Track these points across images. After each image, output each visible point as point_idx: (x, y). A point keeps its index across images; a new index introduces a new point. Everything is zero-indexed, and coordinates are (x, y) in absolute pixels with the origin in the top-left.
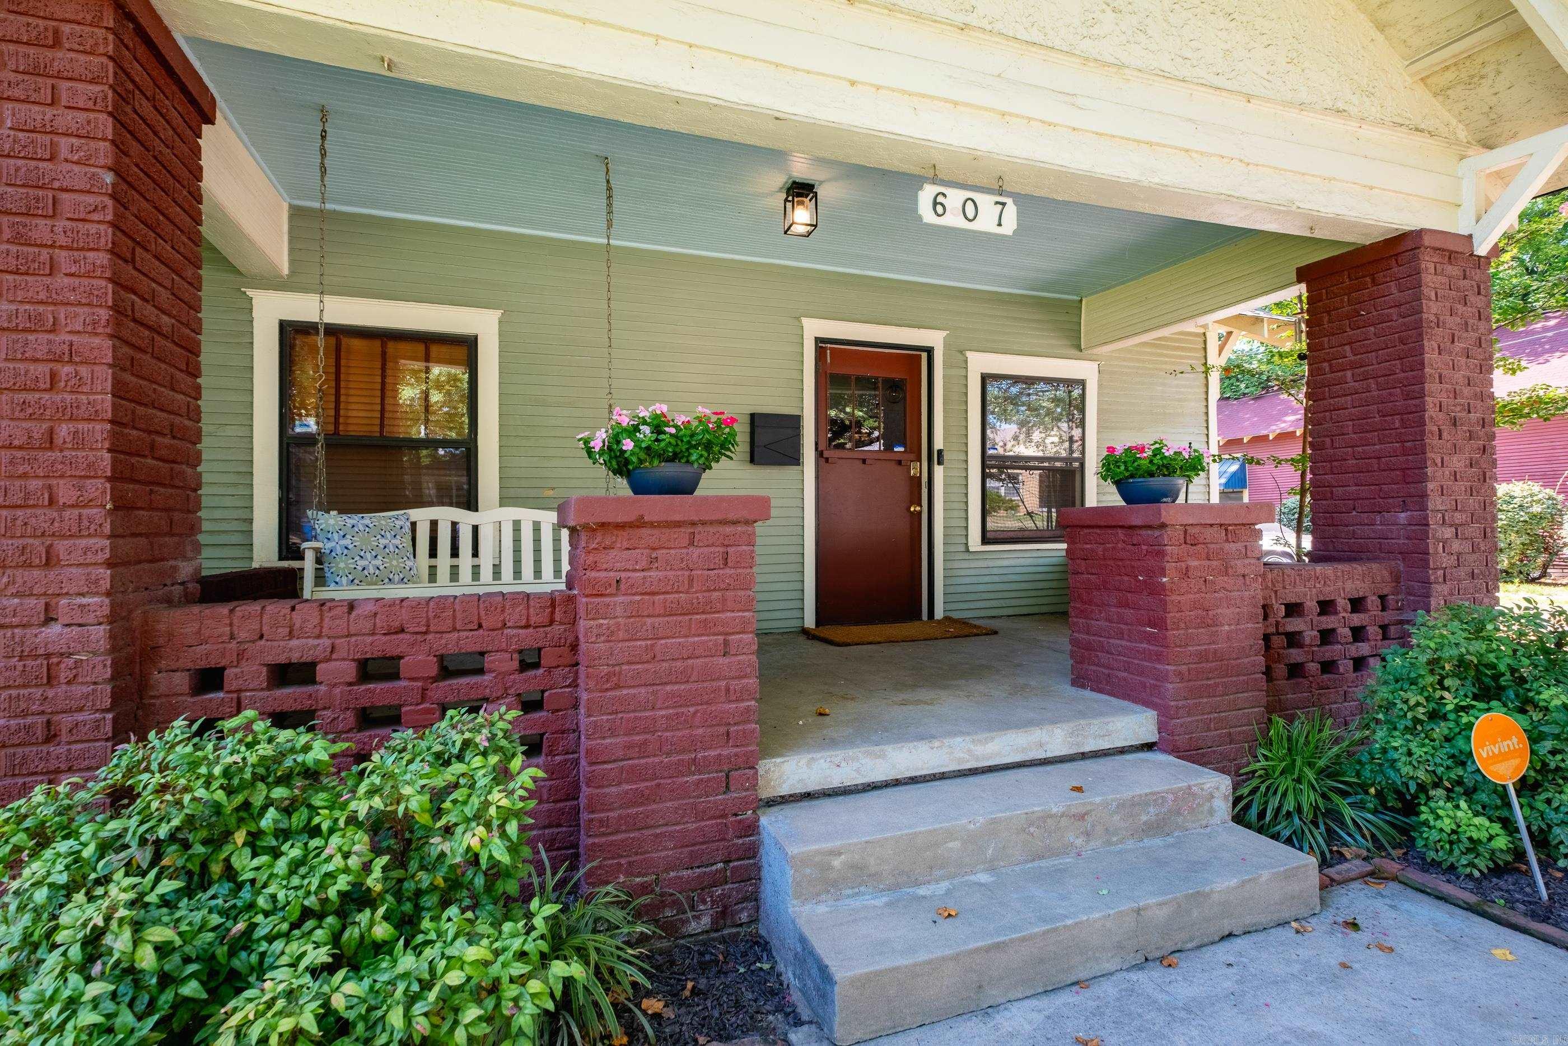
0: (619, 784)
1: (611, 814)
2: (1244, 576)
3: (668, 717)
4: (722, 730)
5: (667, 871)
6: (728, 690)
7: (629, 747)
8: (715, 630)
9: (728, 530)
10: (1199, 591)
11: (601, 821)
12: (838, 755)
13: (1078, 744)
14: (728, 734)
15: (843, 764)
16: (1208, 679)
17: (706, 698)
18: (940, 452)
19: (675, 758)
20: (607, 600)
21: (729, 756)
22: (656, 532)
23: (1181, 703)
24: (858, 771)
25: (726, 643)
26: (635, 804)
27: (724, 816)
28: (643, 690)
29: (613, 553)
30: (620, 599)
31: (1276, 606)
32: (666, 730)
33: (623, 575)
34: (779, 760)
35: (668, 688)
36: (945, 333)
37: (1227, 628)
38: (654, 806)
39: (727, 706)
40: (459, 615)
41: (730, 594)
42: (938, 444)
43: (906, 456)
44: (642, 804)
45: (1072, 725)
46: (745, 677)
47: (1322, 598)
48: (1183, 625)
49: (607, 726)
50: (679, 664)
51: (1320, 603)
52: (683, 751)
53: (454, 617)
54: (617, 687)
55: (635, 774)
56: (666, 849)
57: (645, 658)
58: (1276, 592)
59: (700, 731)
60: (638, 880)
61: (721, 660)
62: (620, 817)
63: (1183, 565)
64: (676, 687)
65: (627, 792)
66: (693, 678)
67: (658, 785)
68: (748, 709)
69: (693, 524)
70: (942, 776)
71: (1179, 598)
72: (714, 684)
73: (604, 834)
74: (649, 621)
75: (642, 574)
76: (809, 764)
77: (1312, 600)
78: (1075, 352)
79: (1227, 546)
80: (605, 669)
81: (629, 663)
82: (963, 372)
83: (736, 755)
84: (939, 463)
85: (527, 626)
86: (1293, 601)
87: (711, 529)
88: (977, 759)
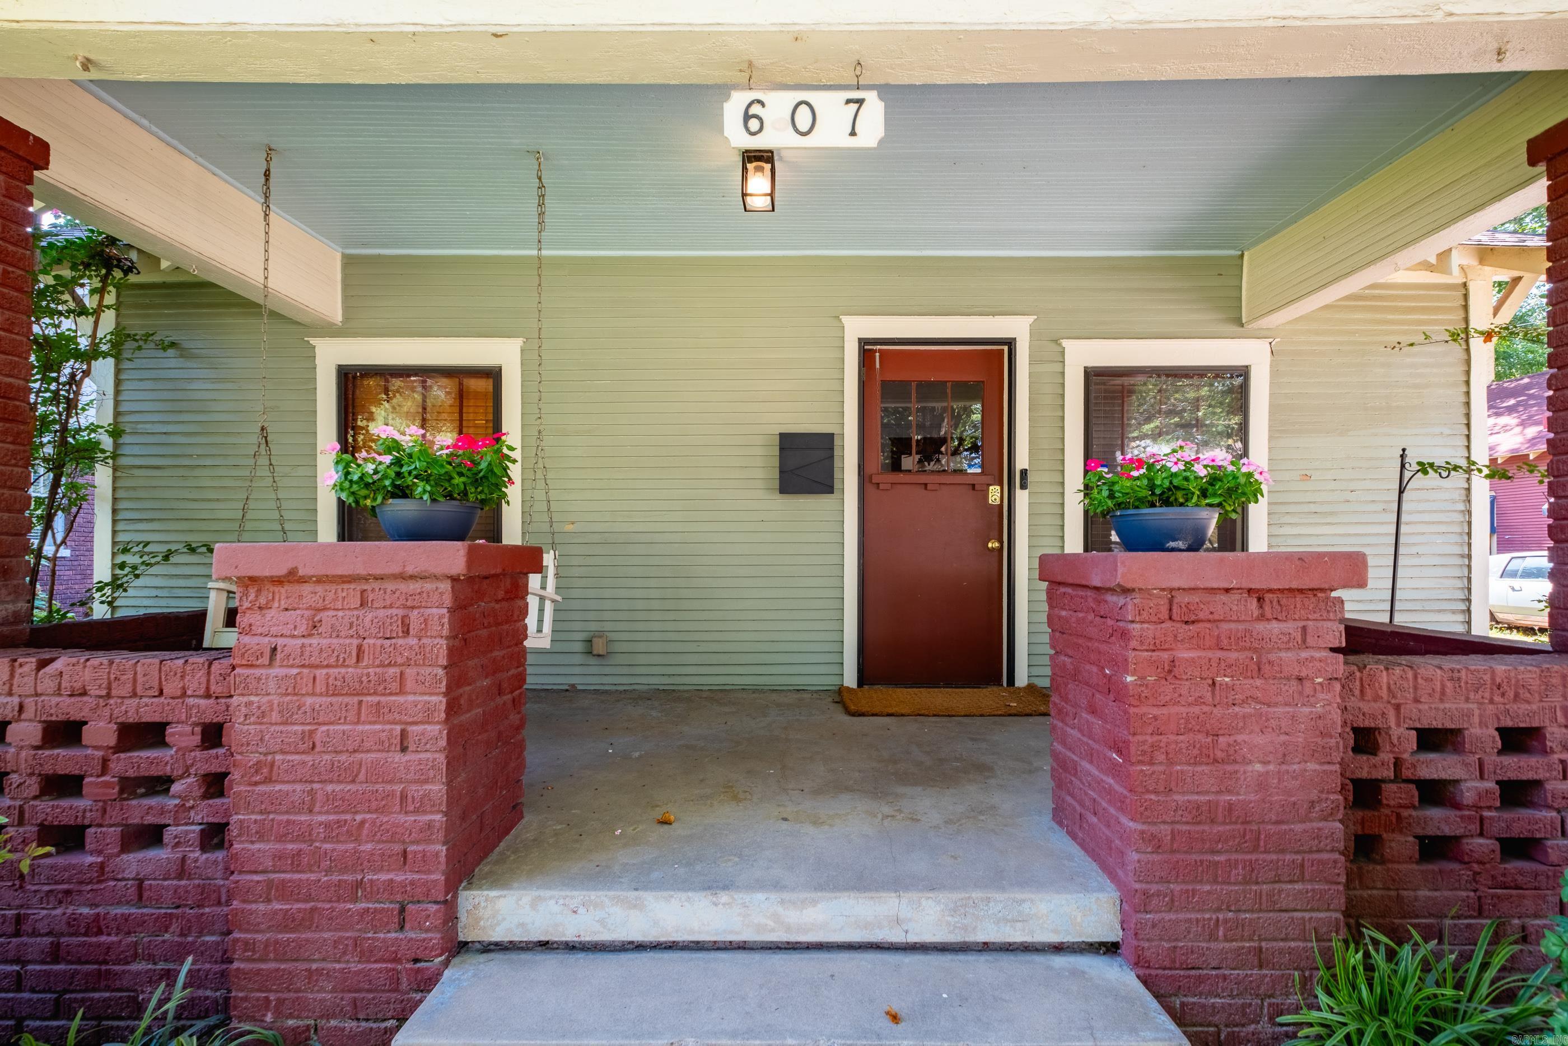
0: (268, 901)
1: (259, 937)
2: (1300, 679)
3: (327, 825)
4: (397, 848)
5: (328, 1017)
6: (404, 797)
7: (279, 856)
8: (389, 717)
9: (414, 586)
10: (1199, 701)
11: (246, 943)
12: (577, 896)
13: (965, 928)
14: (405, 851)
15: (582, 910)
16: (1213, 852)
17: (374, 805)
18: (1024, 473)
19: (335, 877)
20: (257, 672)
21: (403, 885)
22: (319, 589)
23: (1154, 888)
24: (602, 922)
25: (404, 734)
26: (286, 929)
27: (396, 960)
28: (298, 787)
29: (270, 614)
30: (274, 671)
31: (1396, 732)
32: (325, 840)
33: (280, 641)
34: (493, 893)
35: (330, 788)
36: (1031, 319)
37: (1258, 767)
38: (309, 935)
39: (402, 818)
40: (140, 679)
41: (410, 672)
42: (1022, 461)
43: (984, 479)
44: (292, 930)
45: (956, 896)
46: (426, 781)
47: (1509, 723)
48: (1162, 758)
49: (254, 828)
50: (343, 757)
51: (1502, 731)
52: (344, 870)
53: (135, 681)
54: (268, 780)
55: (284, 891)
56: (322, 990)
57: (302, 747)
58: (1397, 707)
59: (369, 847)
60: (291, 1022)
61: (398, 757)
62: (267, 944)
63: (1165, 656)
64: (338, 788)
65: (275, 912)
66: (362, 777)
67: (313, 910)
68: (430, 825)
69: (365, 579)
70: (743, 947)
71: (1156, 711)
72: (388, 787)
73: (249, 960)
74: (309, 701)
75: (300, 642)
76: (534, 905)
77: (1482, 724)
78: (1235, 329)
79: (1261, 627)
80: (255, 757)
81: (283, 752)
82: (1057, 367)
83: (412, 883)
84: (1023, 486)
85: (208, 696)
86: (1437, 724)
87: (390, 586)
88: (788, 929)
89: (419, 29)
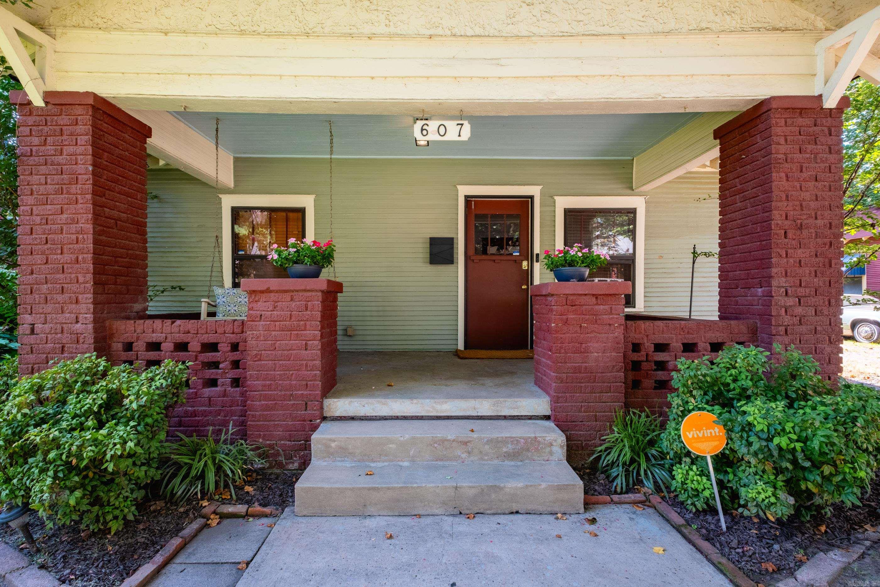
0: (260, 401)
1: (257, 413)
2: (610, 325)
3: (280, 375)
4: (304, 383)
5: (281, 440)
6: (306, 365)
7: (264, 386)
8: (302, 338)
9: (309, 294)
10: (576, 332)
11: (253, 415)
12: (364, 401)
14: (307, 385)
15: (366, 405)
16: (580, 383)
17: (296, 368)
18: (537, 255)
19: (283, 393)
20: (256, 323)
21: (307, 395)
22: (276, 294)
23: (560, 395)
24: (373, 409)
25: (306, 344)
26: (266, 410)
27: (304, 421)
28: (270, 362)
29: (259, 303)
30: (261, 323)
31: (646, 344)
32: (279, 380)
33: (263, 313)
34: (335, 400)
35: (281, 362)
36: (541, 187)
37: (596, 354)
38: (274, 412)
39: (306, 373)
40: (209, 327)
41: (308, 323)
42: (537, 249)
43: (521, 258)
44: (269, 411)
45: (494, 400)
46: (314, 360)
47: (686, 341)
48: (563, 351)
49: (255, 376)
50: (286, 352)
51: (684, 344)
52: (286, 390)
53: (207, 328)
54: (260, 360)
55: (266, 398)
56: (279, 431)
57: (272, 349)
58: (647, 336)
59: (295, 382)
60: (268, 442)
61: (304, 352)
62: (260, 415)
63: (565, 317)
64: (284, 362)
65: (263, 405)
66: (292, 359)
67: (276, 404)
68: (315, 375)
69: (293, 291)
70: (421, 418)
71: (562, 336)
72: (301, 362)
73: (254, 421)
74: (273, 333)
75: (270, 313)
76: (350, 404)
77: (677, 342)
78: (630, 192)
79: (597, 307)
80: (255, 352)
81: (265, 350)
82: (552, 209)
83: (310, 394)
84: (537, 261)
85: (233, 333)
86: (661, 342)
87: (301, 294)
88: (437, 411)
89: (308, 100)
